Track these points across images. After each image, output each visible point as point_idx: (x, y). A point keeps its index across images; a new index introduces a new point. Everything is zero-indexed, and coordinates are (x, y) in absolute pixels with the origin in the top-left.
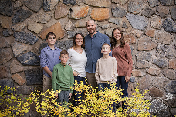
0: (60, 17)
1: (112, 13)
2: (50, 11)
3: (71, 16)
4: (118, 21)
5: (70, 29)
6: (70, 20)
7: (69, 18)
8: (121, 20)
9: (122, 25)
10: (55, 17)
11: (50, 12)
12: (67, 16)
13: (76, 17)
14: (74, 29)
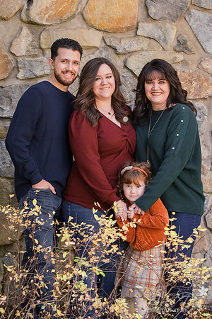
1: (147, 8)
3: (28, 16)
4: (164, 33)
5: (24, 54)
6: (24, 28)
7: (21, 20)
8: (173, 29)
9: (175, 43)
12: (18, 15)
13: (42, 18)
14: (37, 52)
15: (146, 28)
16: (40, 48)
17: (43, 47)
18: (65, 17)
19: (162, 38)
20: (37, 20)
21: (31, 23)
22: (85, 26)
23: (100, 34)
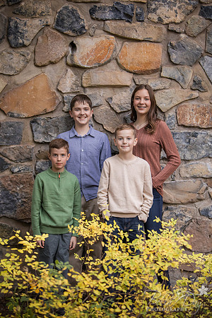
0: (46, 62)
1: (169, 55)
2: (24, 46)
3: (72, 60)
4: (183, 75)
5: (69, 91)
6: (69, 70)
7: (67, 64)
8: (190, 71)
9: (192, 83)
10: (34, 60)
11: (23, 50)
12: (64, 59)
13: (83, 62)
14: (79, 90)
15: (168, 71)
16: (82, 86)
17: (85, 85)
18: (102, 62)
19: (181, 78)
22: (118, 69)
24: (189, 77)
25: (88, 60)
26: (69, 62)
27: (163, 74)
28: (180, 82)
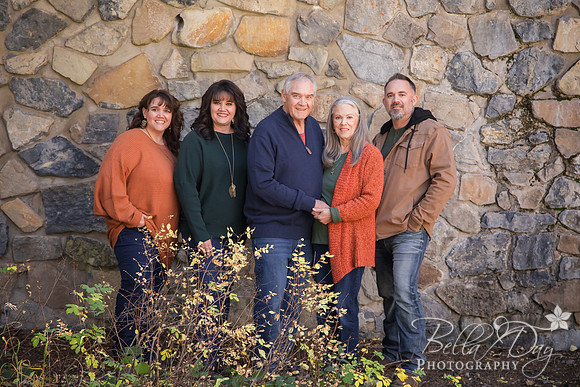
0: (146, 40)
1: (298, 32)
2: (119, 19)
4: (315, 58)
5: (174, 77)
7: (172, 42)
8: (324, 53)
9: (327, 68)
10: (132, 38)
11: (117, 24)
12: (169, 37)
13: (192, 41)
14: (187, 75)
15: (298, 53)
16: (191, 71)
17: (194, 70)
18: (216, 40)
19: (314, 62)
20: (187, 42)
21: (181, 45)
22: (236, 49)
23: (252, 58)
24: (324, 61)
25: (198, 39)
26: (175, 40)
27: (290, 57)
28: (312, 66)
